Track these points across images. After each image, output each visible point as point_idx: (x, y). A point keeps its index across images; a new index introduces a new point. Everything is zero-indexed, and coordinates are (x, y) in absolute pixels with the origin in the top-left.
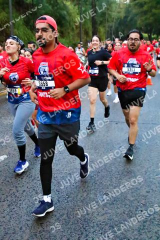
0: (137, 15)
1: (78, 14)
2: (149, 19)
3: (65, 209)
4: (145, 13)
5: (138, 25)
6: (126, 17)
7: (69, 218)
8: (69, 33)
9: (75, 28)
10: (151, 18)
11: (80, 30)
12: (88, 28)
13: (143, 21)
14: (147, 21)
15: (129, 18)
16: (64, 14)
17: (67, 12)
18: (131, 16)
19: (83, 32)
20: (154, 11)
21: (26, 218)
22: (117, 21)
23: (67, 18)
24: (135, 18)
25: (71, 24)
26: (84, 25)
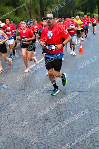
5: (76, 6)
8: (22, 12)
9: (27, 9)
12: (38, 8)
13: (80, 2)
14: (83, 2)
19: (33, 12)
26: (34, 6)
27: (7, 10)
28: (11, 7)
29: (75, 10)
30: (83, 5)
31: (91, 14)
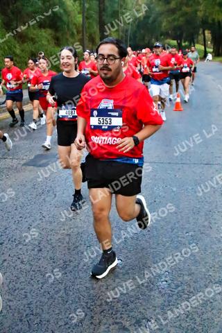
0: (161, 14)
1: (79, 13)
2: (178, 20)
3: (62, 283)
4: (173, 11)
5: (163, 29)
6: (146, 17)
7: (67, 294)
9: (76, 33)
10: (181, 19)
11: (83, 35)
12: (95, 33)
13: (170, 22)
14: (176, 23)
15: (151, 19)
16: (60, 13)
17: (65, 10)
18: (153, 16)
19: (86, 38)
20: (184, 9)
21: (7, 297)
22: (135, 22)
23: (65, 18)
24: (159, 19)
25: (71, 26)
26: (89, 28)
27: (41, 35)
28: (48, 29)
29: (161, 36)
30: (175, 29)
31: (190, 44)
